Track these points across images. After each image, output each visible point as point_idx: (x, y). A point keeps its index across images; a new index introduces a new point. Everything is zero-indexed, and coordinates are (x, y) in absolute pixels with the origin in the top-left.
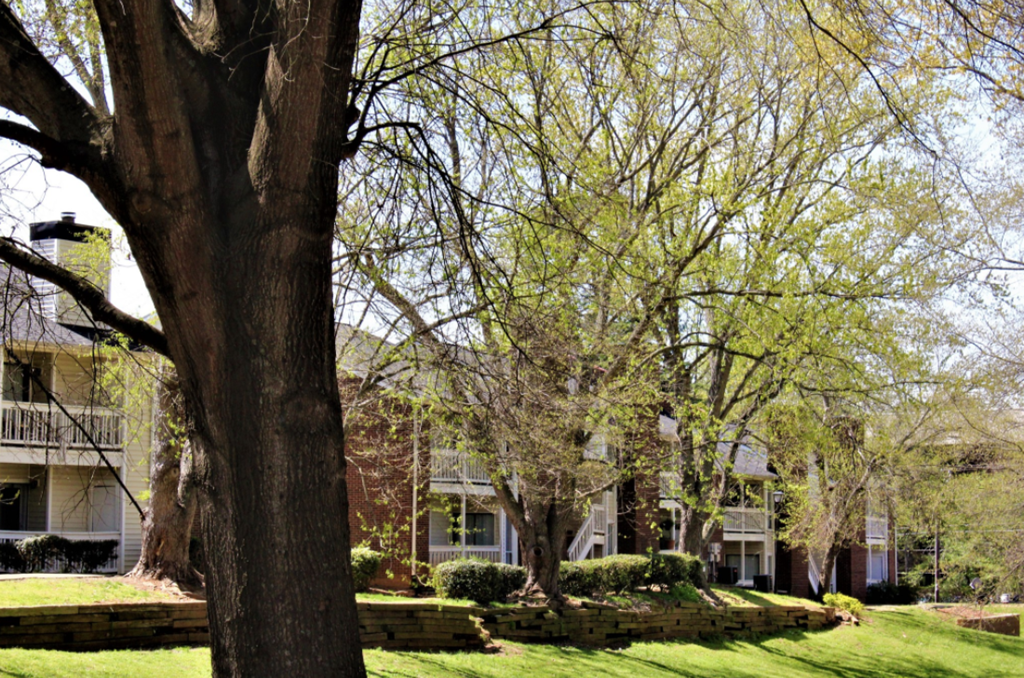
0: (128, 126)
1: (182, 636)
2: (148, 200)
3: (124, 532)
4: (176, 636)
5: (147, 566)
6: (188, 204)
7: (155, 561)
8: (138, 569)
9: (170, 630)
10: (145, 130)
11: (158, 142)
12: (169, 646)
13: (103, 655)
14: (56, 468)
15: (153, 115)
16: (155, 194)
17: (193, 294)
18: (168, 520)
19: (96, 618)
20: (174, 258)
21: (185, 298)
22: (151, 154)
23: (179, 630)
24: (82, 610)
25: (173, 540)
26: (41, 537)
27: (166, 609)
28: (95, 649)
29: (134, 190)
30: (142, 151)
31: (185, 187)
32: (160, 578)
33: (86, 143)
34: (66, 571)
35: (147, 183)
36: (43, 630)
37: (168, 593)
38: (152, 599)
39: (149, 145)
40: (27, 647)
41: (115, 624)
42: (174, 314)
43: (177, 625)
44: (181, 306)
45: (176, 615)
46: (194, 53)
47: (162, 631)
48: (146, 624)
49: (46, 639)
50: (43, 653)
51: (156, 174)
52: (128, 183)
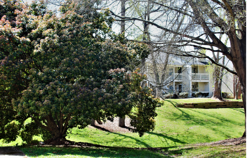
0: (233, 50)
1: (220, 107)
2: (235, 58)
3: (210, 91)
4: (219, 107)
5: (214, 96)
6: (240, 58)
7: (215, 96)
8: (213, 97)
9: (218, 106)
10: (235, 50)
11: (236, 51)
12: (219, 108)
13: (209, 109)
14: (199, 82)
15: (236, 48)
16: (236, 57)
17: (241, 69)
18: (217, 90)
19: (208, 104)
20: (238, 65)
21: (240, 69)
22: (236, 53)
23: (220, 106)
24: (206, 103)
25: (218, 93)
26: (198, 92)
27: (218, 103)
28: (208, 108)
29: (233, 57)
30: (234, 53)
31: (240, 56)
32: (216, 98)
33: (227, 52)
34: (202, 97)
35: (235, 56)
36: (201, 106)
37: (218, 100)
38: (215, 101)
39: (235, 52)
40: (199, 108)
41: (211, 105)
42: (238, 71)
43: (219, 105)
44: (239, 70)
45: (219, 103)
46: (239, 40)
47: (217, 106)
48: (215, 105)
49: (201, 107)
50: (201, 109)
51: (236, 55)
52: (233, 56)
